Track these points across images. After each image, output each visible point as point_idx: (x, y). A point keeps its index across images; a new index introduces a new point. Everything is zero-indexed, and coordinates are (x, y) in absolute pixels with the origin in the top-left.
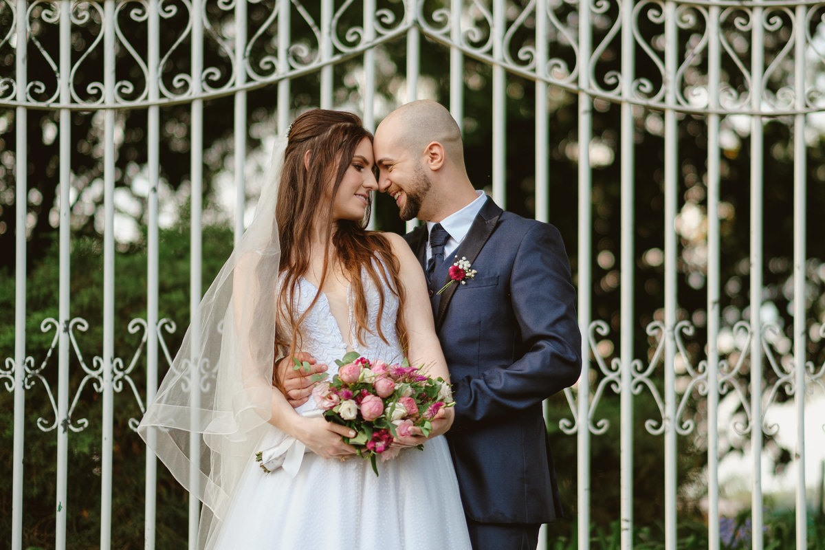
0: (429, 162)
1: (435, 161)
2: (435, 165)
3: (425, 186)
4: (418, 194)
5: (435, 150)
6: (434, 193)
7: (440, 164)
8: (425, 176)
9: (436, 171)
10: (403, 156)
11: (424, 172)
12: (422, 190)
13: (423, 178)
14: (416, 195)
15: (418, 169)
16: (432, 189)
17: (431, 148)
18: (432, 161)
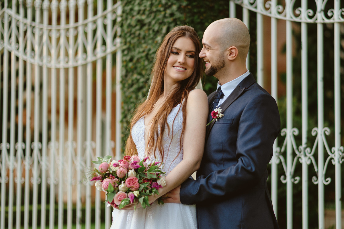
0: (228, 55)
1: (231, 56)
2: (230, 58)
3: (222, 66)
4: (217, 68)
5: (233, 51)
6: (225, 69)
7: (234, 58)
8: (224, 61)
9: (230, 60)
10: (216, 48)
11: (224, 59)
12: (219, 67)
13: (222, 62)
14: (216, 68)
15: (221, 56)
16: (225, 68)
17: (231, 49)
18: (230, 55)
